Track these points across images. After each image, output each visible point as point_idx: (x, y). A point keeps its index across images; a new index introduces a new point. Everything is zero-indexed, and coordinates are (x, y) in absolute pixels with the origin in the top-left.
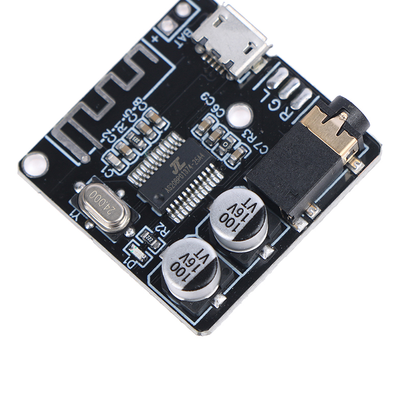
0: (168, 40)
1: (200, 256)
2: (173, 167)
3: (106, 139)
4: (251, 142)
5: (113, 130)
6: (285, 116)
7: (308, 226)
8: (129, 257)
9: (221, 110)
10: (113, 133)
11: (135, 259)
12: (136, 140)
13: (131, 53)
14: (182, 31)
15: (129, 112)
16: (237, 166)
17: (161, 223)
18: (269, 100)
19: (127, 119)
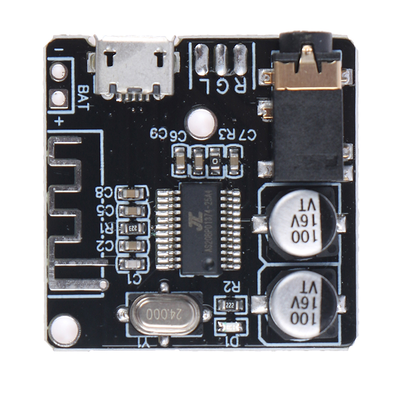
0: (73, 112)
1: (307, 289)
2: (193, 225)
3: (105, 251)
4: (234, 138)
5: (103, 237)
6: (241, 88)
7: (354, 168)
8: (227, 338)
9: (179, 133)
10: (105, 240)
11: (234, 334)
12: (133, 228)
13: (50, 153)
14: (77, 92)
15: (101, 209)
16: (242, 171)
17: (225, 282)
18: (213, 86)
19: (105, 216)
